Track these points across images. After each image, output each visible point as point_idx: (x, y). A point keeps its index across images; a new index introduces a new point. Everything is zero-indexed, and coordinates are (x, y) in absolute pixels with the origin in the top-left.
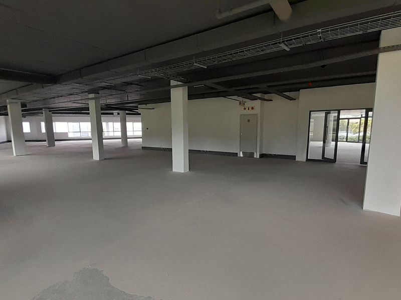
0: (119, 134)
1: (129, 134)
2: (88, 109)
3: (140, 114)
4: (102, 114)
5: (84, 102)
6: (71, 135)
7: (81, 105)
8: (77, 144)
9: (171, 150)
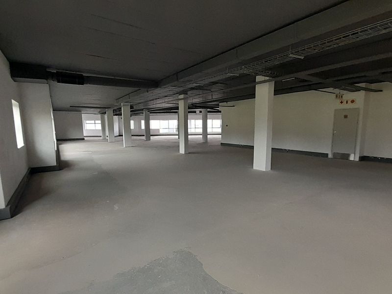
0: (200, 131)
1: (209, 130)
2: (177, 108)
3: (220, 112)
4: (189, 112)
5: (174, 102)
6: (161, 132)
7: (172, 105)
8: (166, 139)
9: (252, 147)
